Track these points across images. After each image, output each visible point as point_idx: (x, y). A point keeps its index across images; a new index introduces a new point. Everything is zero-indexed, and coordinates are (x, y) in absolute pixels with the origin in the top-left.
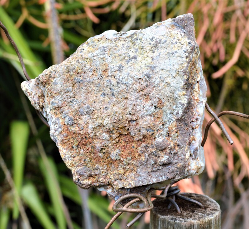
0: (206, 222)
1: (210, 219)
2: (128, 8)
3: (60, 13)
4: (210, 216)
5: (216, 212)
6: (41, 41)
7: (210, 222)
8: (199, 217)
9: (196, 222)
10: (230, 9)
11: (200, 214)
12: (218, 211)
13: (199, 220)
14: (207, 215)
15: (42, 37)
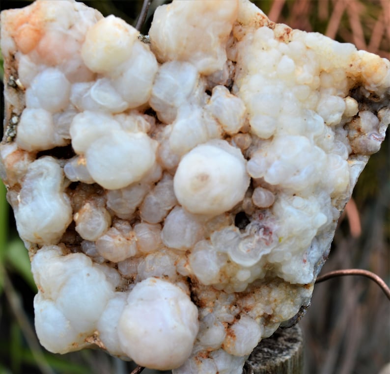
0: (276, 367)
1: (284, 361)
4: (284, 353)
5: (296, 344)
8: (264, 358)
9: (258, 368)
11: (266, 350)
12: (299, 341)
13: (265, 365)
14: (279, 353)
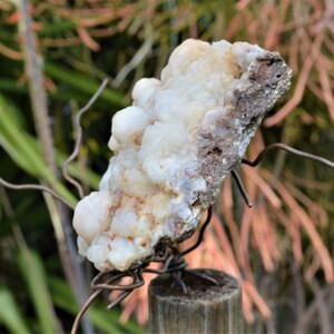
0: (220, 303)
1: (225, 299)
2: (141, 28)
3: (41, 36)
4: (226, 294)
6: (14, 78)
7: (226, 303)
8: (211, 297)
9: (206, 303)
10: (288, 27)
11: (213, 293)
13: (211, 300)
14: (223, 294)
15: (16, 72)
